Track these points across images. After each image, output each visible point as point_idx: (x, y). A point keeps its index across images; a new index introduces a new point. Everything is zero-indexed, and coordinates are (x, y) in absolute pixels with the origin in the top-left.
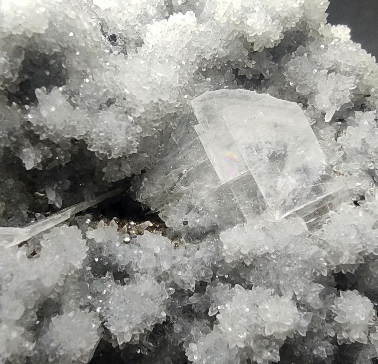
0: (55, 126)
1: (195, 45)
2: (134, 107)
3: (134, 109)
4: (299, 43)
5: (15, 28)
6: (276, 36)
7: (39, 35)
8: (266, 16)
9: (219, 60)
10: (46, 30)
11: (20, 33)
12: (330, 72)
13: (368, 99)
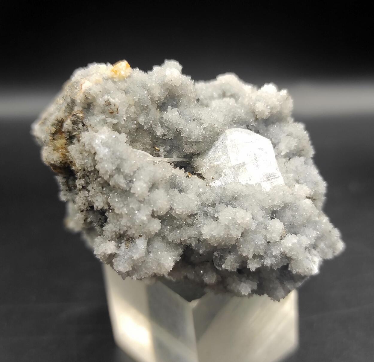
0: (173, 121)
1: (232, 110)
2: (204, 123)
3: (204, 124)
4: (277, 121)
5: (169, 81)
6: (267, 113)
7: (176, 86)
8: (264, 105)
9: (241, 119)
10: (179, 85)
11: (170, 83)
12: (288, 135)
13: (302, 151)
